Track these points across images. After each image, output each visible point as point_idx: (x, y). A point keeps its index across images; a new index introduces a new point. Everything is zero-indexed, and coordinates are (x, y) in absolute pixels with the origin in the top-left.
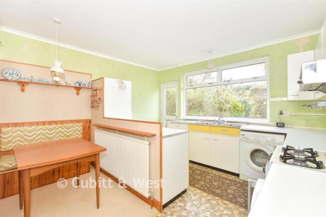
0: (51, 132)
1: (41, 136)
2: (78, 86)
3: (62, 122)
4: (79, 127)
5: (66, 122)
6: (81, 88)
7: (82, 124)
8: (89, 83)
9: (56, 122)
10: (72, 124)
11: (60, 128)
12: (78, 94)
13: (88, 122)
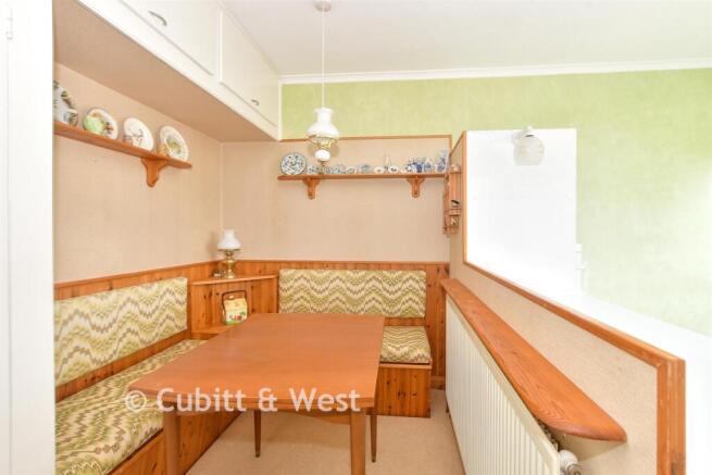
0: (356, 288)
1: (337, 295)
2: (415, 171)
3: (379, 266)
4: (415, 283)
5: (390, 266)
6: (423, 177)
7: (424, 273)
8: (444, 160)
9: (366, 266)
10: (400, 272)
11: (374, 281)
12: (416, 194)
13: (442, 271)
